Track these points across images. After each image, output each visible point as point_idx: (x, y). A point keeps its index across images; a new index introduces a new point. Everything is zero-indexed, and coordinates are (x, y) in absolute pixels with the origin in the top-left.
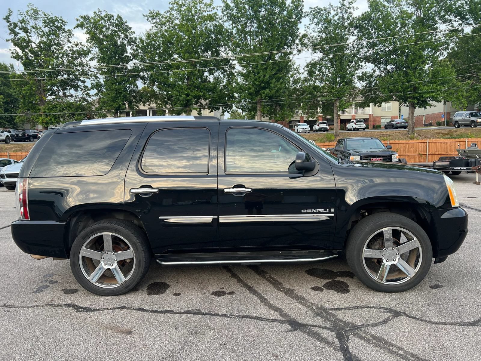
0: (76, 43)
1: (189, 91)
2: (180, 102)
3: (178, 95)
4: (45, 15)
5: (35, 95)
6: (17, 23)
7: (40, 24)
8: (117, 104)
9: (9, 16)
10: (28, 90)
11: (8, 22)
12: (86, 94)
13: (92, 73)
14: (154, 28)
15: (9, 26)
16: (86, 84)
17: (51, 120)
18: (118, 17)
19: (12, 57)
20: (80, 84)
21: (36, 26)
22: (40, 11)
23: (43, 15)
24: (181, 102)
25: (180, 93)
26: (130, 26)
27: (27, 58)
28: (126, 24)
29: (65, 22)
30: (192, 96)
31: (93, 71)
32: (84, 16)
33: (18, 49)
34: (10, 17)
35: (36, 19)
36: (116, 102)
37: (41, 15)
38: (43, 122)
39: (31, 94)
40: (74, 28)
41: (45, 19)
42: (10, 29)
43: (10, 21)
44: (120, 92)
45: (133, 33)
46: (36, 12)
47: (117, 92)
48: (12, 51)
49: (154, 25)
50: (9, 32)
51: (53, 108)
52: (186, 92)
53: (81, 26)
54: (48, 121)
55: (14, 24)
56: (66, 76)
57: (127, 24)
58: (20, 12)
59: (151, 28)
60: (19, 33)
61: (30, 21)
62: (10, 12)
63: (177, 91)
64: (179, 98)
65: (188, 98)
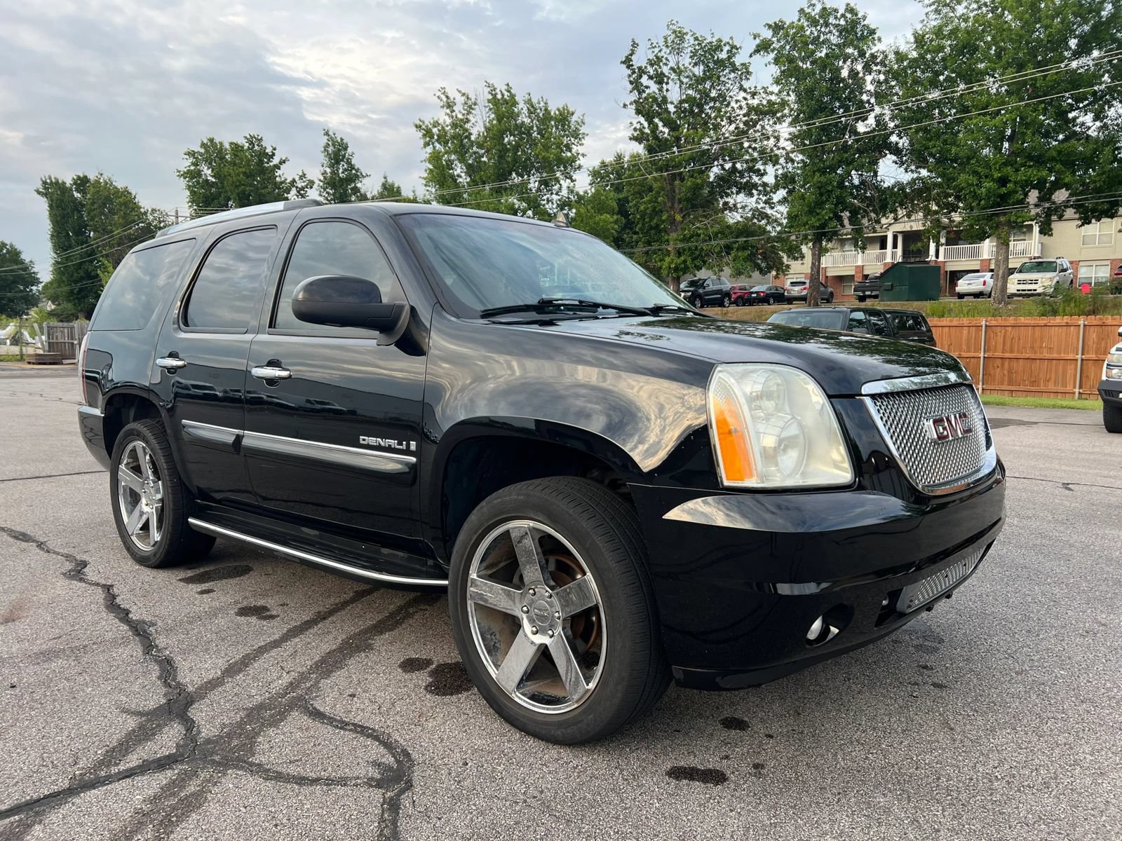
0: (753, 89)
1: (1009, 170)
2: (980, 201)
3: (973, 185)
4: (696, 39)
5: (661, 211)
6: (646, 67)
7: (686, 60)
8: (819, 220)
9: (631, 55)
10: (650, 202)
11: (628, 67)
12: (766, 202)
13: (781, 151)
14: (932, 16)
15: (630, 76)
16: (765, 179)
17: (685, 262)
18: (846, 10)
19: (631, 139)
20: (755, 179)
21: (678, 68)
22: (686, 34)
23: (692, 41)
24: (983, 202)
25: (981, 177)
26: (872, 27)
27: (656, 138)
28: (863, 24)
29: (737, 49)
30: (1015, 183)
31: (783, 148)
32: (775, 23)
33: (642, 120)
34: (633, 58)
35: (678, 51)
36: (818, 214)
37: (689, 39)
38: (670, 268)
39: (654, 210)
40: (751, 56)
41: (697, 47)
42: (631, 83)
43: (632, 65)
44: (828, 191)
45: (876, 42)
46: (680, 36)
47: (823, 190)
48: (635, 125)
49: (933, 7)
50: (630, 87)
51: (692, 236)
52: (997, 175)
53: (764, 47)
54: (680, 264)
55: (640, 68)
56: (728, 166)
57: (866, 23)
58: (652, 43)
59: (924, 17)
60: (647, 87)
61: (669, 58)
62: (635, 45)
63: (975, 173)
64: (975, 193)
65: (1004, 190)
